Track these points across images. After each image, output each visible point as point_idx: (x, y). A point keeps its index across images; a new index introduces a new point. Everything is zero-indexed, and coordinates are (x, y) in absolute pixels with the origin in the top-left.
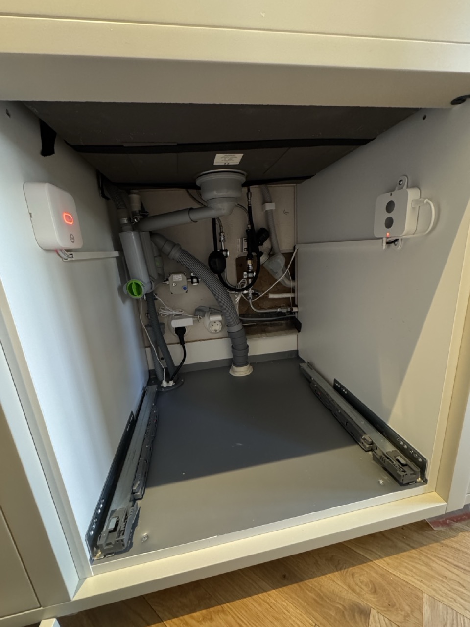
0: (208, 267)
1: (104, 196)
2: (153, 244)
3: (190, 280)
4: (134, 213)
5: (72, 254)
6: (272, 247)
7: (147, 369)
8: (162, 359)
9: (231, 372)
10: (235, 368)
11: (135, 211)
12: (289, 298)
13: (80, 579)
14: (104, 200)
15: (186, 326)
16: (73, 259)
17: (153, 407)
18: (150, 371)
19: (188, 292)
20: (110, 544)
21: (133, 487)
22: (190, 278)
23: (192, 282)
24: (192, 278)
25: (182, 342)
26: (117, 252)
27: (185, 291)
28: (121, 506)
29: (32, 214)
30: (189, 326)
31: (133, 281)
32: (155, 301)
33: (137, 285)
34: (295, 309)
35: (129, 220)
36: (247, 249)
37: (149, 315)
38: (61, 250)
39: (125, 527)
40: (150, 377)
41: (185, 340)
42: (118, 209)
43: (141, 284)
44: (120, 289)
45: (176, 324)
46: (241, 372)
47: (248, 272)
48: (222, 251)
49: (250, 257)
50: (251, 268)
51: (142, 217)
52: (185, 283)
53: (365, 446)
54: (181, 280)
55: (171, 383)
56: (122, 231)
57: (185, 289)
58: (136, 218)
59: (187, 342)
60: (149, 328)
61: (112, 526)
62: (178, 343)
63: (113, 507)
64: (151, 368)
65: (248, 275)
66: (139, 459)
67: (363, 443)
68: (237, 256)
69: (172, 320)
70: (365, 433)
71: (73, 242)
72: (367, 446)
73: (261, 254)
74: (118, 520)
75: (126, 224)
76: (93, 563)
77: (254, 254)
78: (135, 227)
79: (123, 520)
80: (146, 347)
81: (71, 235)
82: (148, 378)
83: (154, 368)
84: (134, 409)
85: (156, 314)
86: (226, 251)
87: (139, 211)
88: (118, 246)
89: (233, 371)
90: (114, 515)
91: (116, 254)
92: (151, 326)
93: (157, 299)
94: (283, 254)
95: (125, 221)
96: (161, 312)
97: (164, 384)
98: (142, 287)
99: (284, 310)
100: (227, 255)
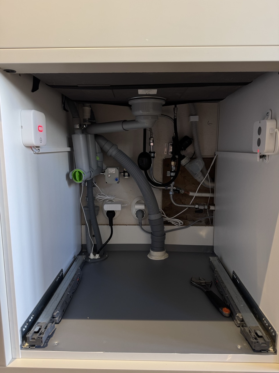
0: (137, 164)
1: (65, 109)
2: (96, 143)
3: (123, 174)
4: (85, 121)
5: (39, 149)
6: (195, 153)
7: (80, 244)
8: (94, 236)
9: (148, 256)
10: (152, 252)
11: (86, 119)
12: (208, 197)
13: (12, 358)
14: (64, 111)
15: (116, 211)
16: (40, 152)
17: (78, 270)
18: (82, 245)
19: (119, 183)
20: (34, 339)
21: (54, 313)
22: (123, 172)
23: (124, 176)
24: (124, 172)
25: (111, 224)
26: (69, 148)
27: (117, 182)
28: (45, 321)
29: (23, 127)
30: (119, 211)
31: (77, 170)
32: (94, 188)
33: (80, 173)
34: (212, 208)
35: (80, 126)
36: (172, 153)
37: (87, 198)
38: (34, 147)
39: (44, 332)
40: (82, 250)
41: (114, 223)
42: (73, 118)
43: (82, 173)
44: (68, 175)
45: (107, 207)
46: (156, 256)
47: (171, 172)
48: (150, 152)
49: (173, 159)
50: (174, 168)
51: (89, 123)
52: (117, 176)
53: (237, 322)
54: (114, 172)
55: (97, 256)
56: (74, 134)
57: (116, 180)
58: (85, 125)
59: (115, 225)
60: (86, 209)
61: (37, 329)
62: (108, 225)
63: (39, 320)
64: (84, 243)
65: (171, 174)
66: (61, 299)
67: (236, 320)
68: (164, 158)
69: (105, 204)
70: (240, 312)
71: (41, 143)
72: (239, 322)
73: (184, 157)
74: (41, 328)
75: (78, 128)
76: (22, 349)
77: (177, 157)
78: (84, 131)
79: (44, 328)
80: (82, 225)
81: (41, 138)
82: (80, 250)
83: (86, 243)
84: (65, 268)
85: (94, 199)
86: (154, 153)
87: (89, 119)
88: (70, 144)
89: (151, 255)
90: (39, 325)
91: (69, 149)
92: (88, 207)
93: (95, 186)
94: (204, 159)
95: (78, 127)
96: (97, 197)
97: (92, 256)
98: (83, 175)
99: (202, 207)
100: (154, 156)
